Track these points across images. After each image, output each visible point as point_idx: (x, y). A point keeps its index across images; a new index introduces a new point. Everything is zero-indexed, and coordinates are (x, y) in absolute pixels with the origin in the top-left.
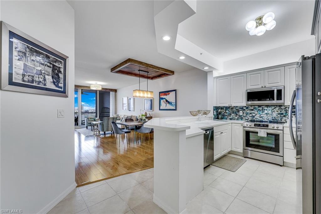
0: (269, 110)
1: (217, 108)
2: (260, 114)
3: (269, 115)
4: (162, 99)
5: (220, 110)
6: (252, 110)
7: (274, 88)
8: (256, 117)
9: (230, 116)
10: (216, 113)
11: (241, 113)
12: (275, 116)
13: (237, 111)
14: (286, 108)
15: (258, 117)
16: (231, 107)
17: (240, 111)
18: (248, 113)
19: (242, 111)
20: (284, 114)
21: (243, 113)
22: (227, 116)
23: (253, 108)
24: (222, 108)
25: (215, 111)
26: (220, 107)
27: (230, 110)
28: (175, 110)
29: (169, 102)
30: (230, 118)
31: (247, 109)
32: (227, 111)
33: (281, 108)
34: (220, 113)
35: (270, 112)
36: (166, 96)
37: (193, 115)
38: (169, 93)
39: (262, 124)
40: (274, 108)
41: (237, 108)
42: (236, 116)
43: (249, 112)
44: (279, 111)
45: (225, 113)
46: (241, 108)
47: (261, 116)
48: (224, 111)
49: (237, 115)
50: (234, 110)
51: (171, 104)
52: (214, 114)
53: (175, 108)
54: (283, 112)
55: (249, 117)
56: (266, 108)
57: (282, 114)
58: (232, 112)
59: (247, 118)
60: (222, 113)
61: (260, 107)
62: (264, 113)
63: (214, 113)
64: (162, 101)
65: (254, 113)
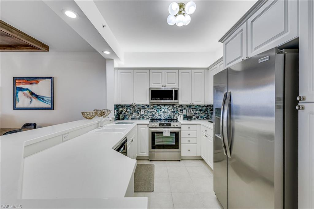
0: (166, 109)
1: (118, 107)
2: (158, 112)
3: (165, 113)
4: (21, 89)
5: (121, 109)
6: (152, 108)
7: (173, 89)
8: (155, 115)
9: (132, 116)
10: (117, 112)
11: (142, 112)
12: (170, 114)
13: (138, 110)
14: (177, 106)
15: (157, 116)
16: (133, 105)
17: (142, 110)
18: (148, 111)
19: (143, 110)
20: (176, 112)
21: (145, 112)
22: (128, 116)
23: (153, 107)
24: (123, 107)
25: (116, 111)
26: (120, 105)
27: (132, 109)
28: (52, 108)
29: (37, 97)
30: (132, 117)
31: (148, 108)
32: (129, 110)
33: (174, 107)
34: (121, 113)
35: (166, 110)
36: (30, 85)
37: (87, 118)
38: (38, 80)
39: (165, 124)
40: (169, 107)
41: (139, 107)
42: (138, 116)
43: (150, 110)
44: (172, 109)
45: (126, 112)
46: (142, 107)
47: (160, 114)
48: (126, 111)
49: (139, 113)
50: (136, 108)
51: (43, 99)
52: (115, 114)
53: (50, 107)
54: (175, 110)
55: (150, 115)
56: (163, 107)
57: (174, 112)
58: (134, 111)
59: (148, 117)
60: (123, 112)
61: (159, 105)
62: (162, 112)
63: (115, 112)
64: (20, 93)
65: (154, 112)
